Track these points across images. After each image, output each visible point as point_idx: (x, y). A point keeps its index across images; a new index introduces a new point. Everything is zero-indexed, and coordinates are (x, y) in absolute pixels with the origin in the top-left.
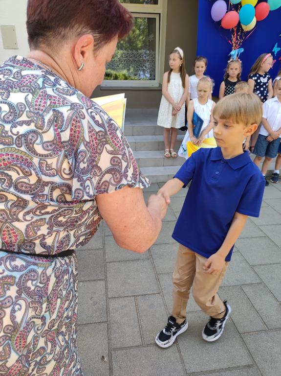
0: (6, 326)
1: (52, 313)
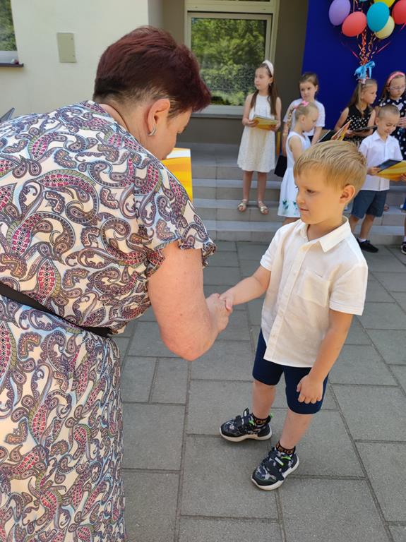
0: (25, 397)
1: (79, 395)
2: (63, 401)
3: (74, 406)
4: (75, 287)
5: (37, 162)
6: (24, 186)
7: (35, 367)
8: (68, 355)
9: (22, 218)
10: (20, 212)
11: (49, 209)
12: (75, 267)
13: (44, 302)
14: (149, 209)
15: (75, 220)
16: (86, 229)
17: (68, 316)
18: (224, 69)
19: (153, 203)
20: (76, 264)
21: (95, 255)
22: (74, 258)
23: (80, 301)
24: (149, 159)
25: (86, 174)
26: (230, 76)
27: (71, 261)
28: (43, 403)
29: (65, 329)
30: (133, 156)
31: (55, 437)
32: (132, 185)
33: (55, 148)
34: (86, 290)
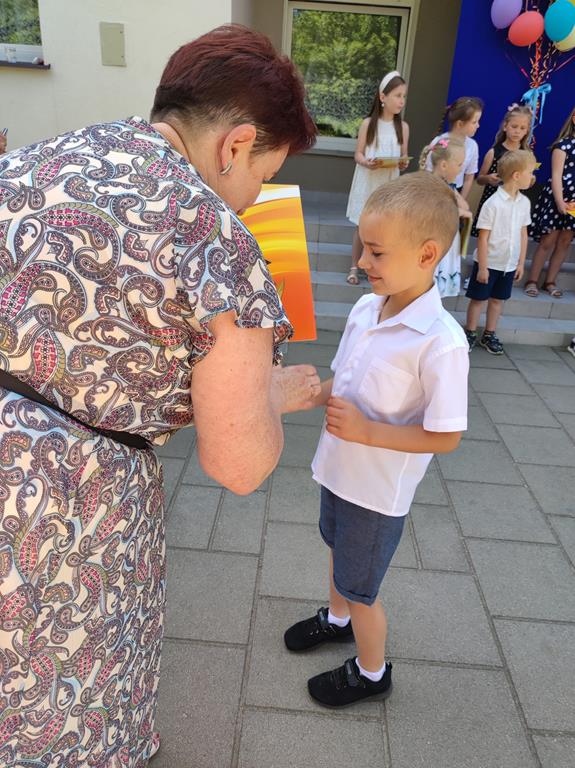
0: (7, 518)
1: (85, 521)
2: (63, 531)
3: (79, 537)
4: (86, 370)
5: (40, 191)
6: (21, 225)
7: (23, 480)
8: (69, 467)
9: (16, 269)
10: (15, 261)
11: (52, 258)
12: (89, 343)
13: (41, 390)
14: (193, 266)
15: (86, 275)
16: (102, 289)
17: (76, 411)
18: (337, 84)
19: (202, 257)
20: (89, 339)
21: (116, 328)
22: (87, 331)
23: (94, 391)
24: (202, 196)
25: (107, 210)
26: (345, 96)
27: (82, 335)
28: (32, 528)
29: (68, 431)
30: (177, 192)
31: (52, 577)
32: (173, 230)
33: (69, 173)
34: (103, 376)
